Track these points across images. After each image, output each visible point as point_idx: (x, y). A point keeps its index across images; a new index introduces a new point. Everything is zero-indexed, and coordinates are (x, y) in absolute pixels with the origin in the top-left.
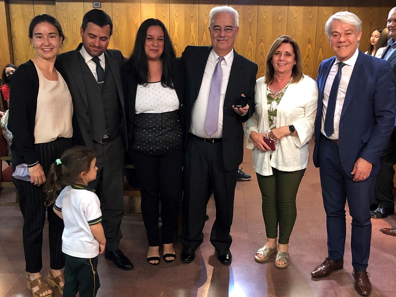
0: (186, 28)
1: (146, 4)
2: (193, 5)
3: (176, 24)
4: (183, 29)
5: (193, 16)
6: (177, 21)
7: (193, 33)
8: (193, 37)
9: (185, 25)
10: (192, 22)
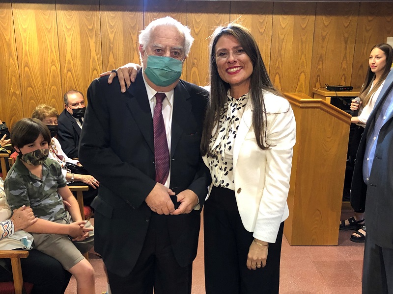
0: (83, 46)
1: (21, 11)
2: (91, 12)
3: (69, 40)
4: (79, 48)
5: (92, 28)
6: (69, 37)
7: (93, 54)
8: (94, 59)
9: (82, 41)
10: (91, 38)
